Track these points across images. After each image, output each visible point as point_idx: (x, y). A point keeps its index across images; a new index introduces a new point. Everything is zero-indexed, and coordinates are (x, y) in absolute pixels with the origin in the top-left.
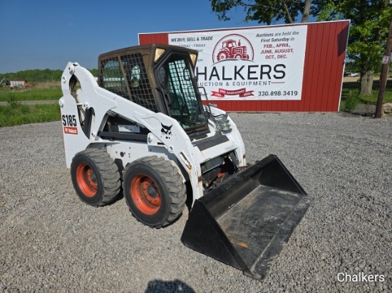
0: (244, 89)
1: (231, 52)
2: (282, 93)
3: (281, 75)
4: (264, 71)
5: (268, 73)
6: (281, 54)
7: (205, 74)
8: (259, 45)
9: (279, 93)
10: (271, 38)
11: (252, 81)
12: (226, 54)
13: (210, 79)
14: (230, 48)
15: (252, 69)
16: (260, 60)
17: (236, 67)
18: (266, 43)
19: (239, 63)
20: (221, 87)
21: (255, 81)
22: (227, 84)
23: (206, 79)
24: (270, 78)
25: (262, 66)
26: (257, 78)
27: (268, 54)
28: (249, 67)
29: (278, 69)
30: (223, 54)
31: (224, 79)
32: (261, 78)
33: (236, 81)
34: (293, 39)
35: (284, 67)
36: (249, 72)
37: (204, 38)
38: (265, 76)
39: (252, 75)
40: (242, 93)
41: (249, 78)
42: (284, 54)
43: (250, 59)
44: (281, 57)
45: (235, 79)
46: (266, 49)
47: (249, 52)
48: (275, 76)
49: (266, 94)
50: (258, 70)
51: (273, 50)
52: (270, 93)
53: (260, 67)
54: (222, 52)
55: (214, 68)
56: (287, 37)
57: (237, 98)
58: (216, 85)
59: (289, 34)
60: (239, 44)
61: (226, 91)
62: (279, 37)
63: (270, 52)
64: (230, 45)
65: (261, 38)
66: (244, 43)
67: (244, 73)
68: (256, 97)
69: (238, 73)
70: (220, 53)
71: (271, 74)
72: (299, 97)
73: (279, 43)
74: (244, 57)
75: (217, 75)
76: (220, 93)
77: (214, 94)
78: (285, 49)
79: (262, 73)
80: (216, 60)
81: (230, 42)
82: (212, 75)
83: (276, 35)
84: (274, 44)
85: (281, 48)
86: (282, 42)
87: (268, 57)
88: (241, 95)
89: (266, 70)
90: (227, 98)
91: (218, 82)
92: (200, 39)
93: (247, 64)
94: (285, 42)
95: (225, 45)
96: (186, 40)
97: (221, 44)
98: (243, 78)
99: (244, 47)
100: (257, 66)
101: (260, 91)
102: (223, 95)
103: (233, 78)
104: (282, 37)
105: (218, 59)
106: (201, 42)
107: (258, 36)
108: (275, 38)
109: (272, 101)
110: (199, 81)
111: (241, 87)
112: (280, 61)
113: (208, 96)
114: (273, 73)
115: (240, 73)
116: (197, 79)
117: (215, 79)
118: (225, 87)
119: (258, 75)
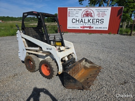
0: (91, 26)
2: (102, 28)
3: (102, 22)
4: (97, 21)
5: (98, 22)
6: (102, 16)
7: (79, 21)
8: (96, 13)
9: (101, 28)
10: (100, 11)
11: (93, 24)
12: (86, 15)
13: (80, 23)
14: (87, 13)
15: (93, 20)
16: (96, 17)
17: (88, 19)
18: (98, 12)
19: (90, 18)
20: (84, 25)
21: (94, 24)
22: (86, 24)
23: (79, 23)
24: (99, 23)
25: (97, 19)
26: (95, 23)
27: (99, 16)
28: (93, 19)
29: (102, 20)
30: (85, 15)
31: (84, 23)
32: (96, 23)
34: (106, 11)
35: (103, 20)
36: (93, 21)
37: (79, 10)
38: (97, 22)
39: (93, 22)
40: (90, 27)
41: (92, 23)
42: (103, 16)
43: (93, 17)
44: (103, 17)
45: (88, 23)
46: (98, 14)
47: (93, 15)
48: (100, 22)
49: (97, 28)
50: (95, 20)
51: (100, 15)
52: (98, 28)
53: (96, 20)
54: (85, 14)
55: (82, 19)
56: (105, 11)
57: (88, 29)
58: (82, 24)
59: (105, 10)
60: (90, 12)
61: (85, 27)
62: (102, 11)
63: (99, 15)
64: (87, 12)
65: (97, 10)
66: (91, 12)
67: (91, 21)
68: (94, 29)
69: (89, 21)
70: (84, 14)
71: (99, 22)
72: (107, 29)
73: (102, 12)
74: (91, 16)
75: (82, 21)
76: (83, 27)
77: (81, 27)
78: (104, 14)
79: (96, 21)
80: (82, 17)
81: (87, 11)
82: (81, 21)
83: (102, 10)
84: (101, 13)
85: (103, 14)
86: (103, 12)
87: (99, 17)
88: (90, 28)
89: (98, 20)
90: (85, 29)
91: (83, 24)
92: (78, 10)
93: (92, 18)
94: (104, 12)
95: (86, 12)
96: (73, 10)
97: (84, 12)
98: (91, 23)
99: (91, 13)
100: (95, 19)
101: (95, 27)
102: (84, 28)
103: (87, 22)
104: (103, 11)
105: (83, 16)
106: (78, 11)
107: (96, 10)
108: (101, 11)
109: (99, 30)
110: (77, 23)
111: (90, 26)
112: (102, 18)
113: (79, 28)
114: (100, 21)
115: (90, 21)
116: (76, 23)
117: (82, 23)
118: (85, 25)
119: (95, 22)
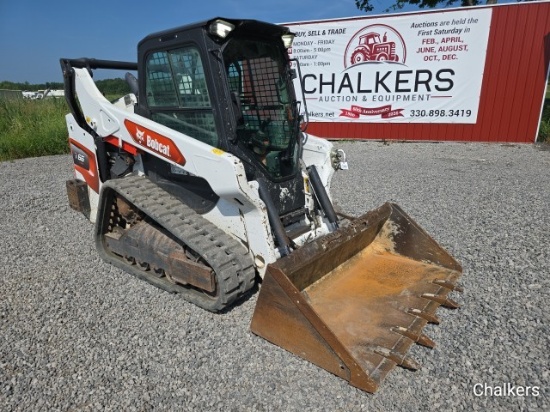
0: (390, 106)
1: (372, 52)
2: (447, 113)
3: (446, 85)
4: (420, 79)
5: (426, 83)
6: (447, 53)
7: (332, 84)
8: (414, 41)
9: (443, 113)
10: (433, 28)
11: (402, 94)
12: (365, 54)
13: (339, 92)
14: (371, 46)
15: (402, 77)
16: (415, 62)
17: (378, 74)
18: (426, 37)
19: (383, 67)
20: (355, 103)
21: (407, 94)
22: (364, 99)
23: (333, 92)
24: (429, 89)
25: (418, 72)
26: (409, 90)
27: (428, 54)
28: (399, 73)
29: (443, 75)
30: (360, 55)
31: (359, 91)
32: (416, 90)
33: (378, 95)
34: (468, 30)
35: (452, 73)
36: (398, 81)
37: (332, 32)
38: (422, 87)
39: (402, 86)
40: (386, 112)
41: (397, 90)
42: (452, 53)
43: (400, 60)
44: (446, 57)
45: (377, 91)
46: (425, 45)
47: (398, 51)
48: (437, 87)
49: (422, 114)
50: (411, 78)
51: (437, 48)
52: (428, 112)
53: (414, 73)
54: (359, 51)
55: (346, 76)
56: (458, 27)
57: (378, 119)
58: (348, 99)
59: (462, 22)
60: (385, 39)
61: (362, 109)
62: (446, 28)
63: (431, 50)
64: (371, 41)
65: (419, 29)
66: (392, 37)
67: (390, 82)
68: (406, 118)
69: (381, 82)
70: (356, 52)
71: (432, 84)
72: (473, 119)
73: (445, 36)
74: (392, 58)
75: (350, 86)
76: (352, 112)
77: (344, 113)
78: (454, 44)
79: (417, 82)
80: (349, 64)
81: (372, 36)
82: (342, 86)
83: (442, 24)
84: (438, 38)
85: (449, 44)
86: (450, 35)
87: (427, 58)
88: (385, 115)
89: (424, 77)
90: (363, 119)
91: (351, 95)
92: (327, 32)
93: (395, 68)
94: (455, 35)
95: (363, 41)
96: (307, 34)
97: (357, 39)
98: (388, 91)
99: (391, 44)
100: (411, 72)
101: (412, 109)
102: (357, 115)
103: (373, 89)
104: (451, 27)
105: (352, 62)
106: (328, 37)
107: (413, 25)
108: (440, 28)
109: (431, 124)
110: (323, 95)
111: (385, 103)
112: (447, 64)
113: (336, 116)
114: (434, 82)
115: (385, 82)
116: (321, 92)
117: (346, 91)
118: (360, 103)
119: (411, 85)
